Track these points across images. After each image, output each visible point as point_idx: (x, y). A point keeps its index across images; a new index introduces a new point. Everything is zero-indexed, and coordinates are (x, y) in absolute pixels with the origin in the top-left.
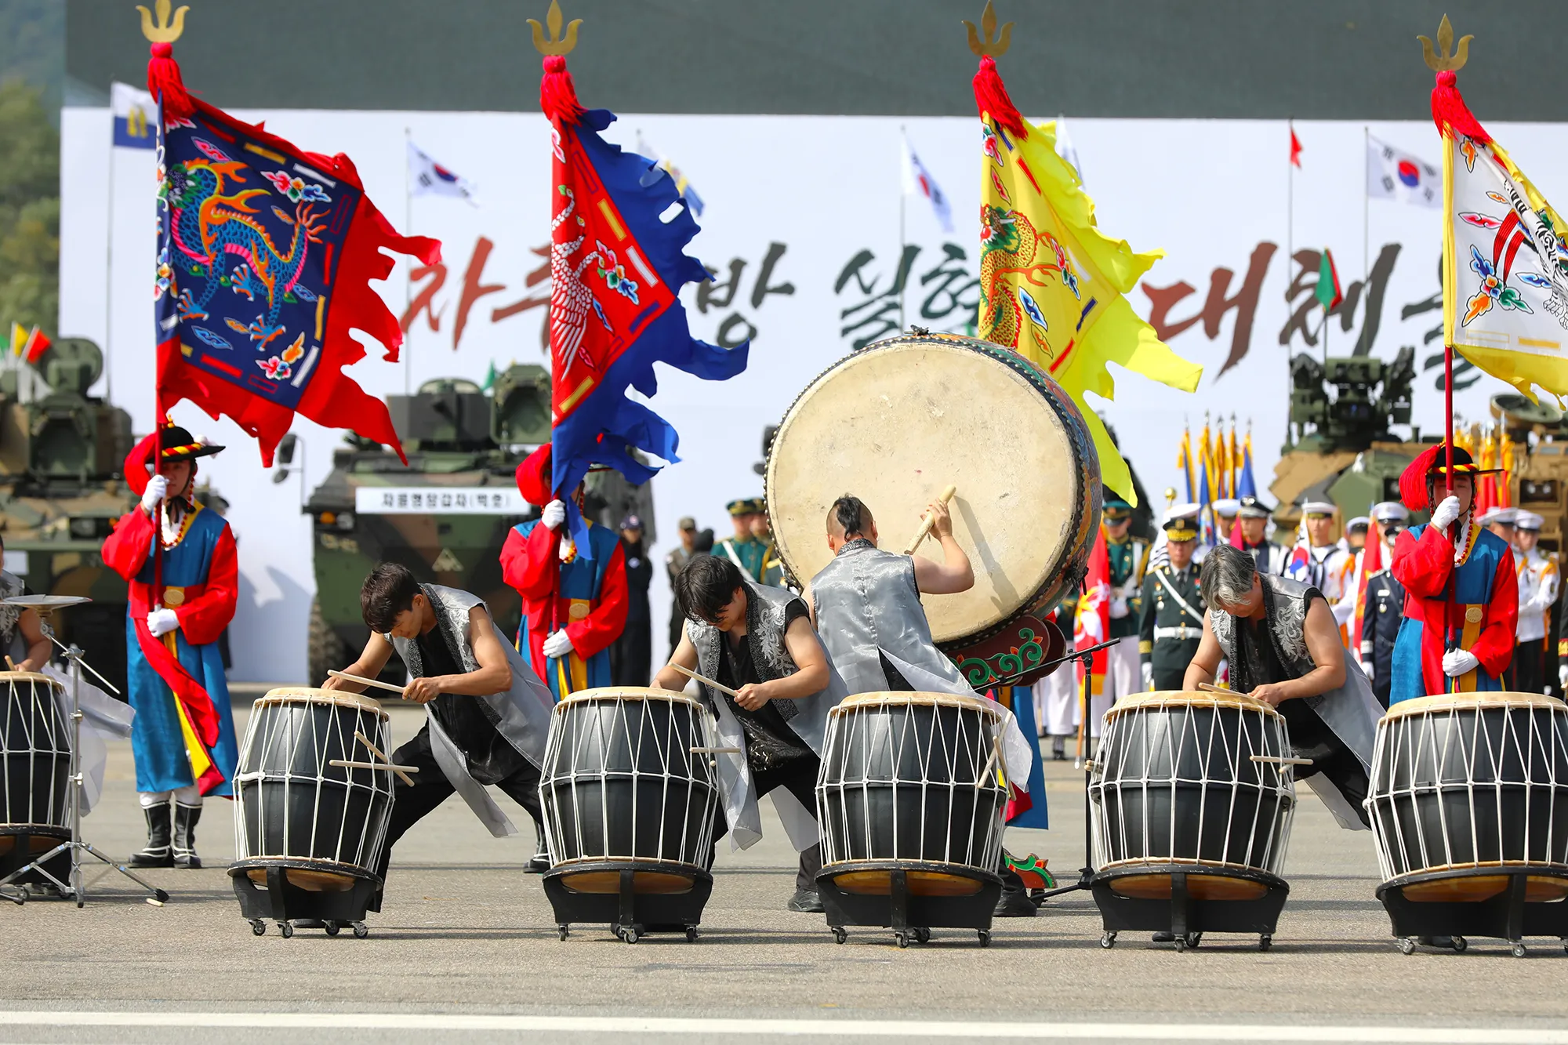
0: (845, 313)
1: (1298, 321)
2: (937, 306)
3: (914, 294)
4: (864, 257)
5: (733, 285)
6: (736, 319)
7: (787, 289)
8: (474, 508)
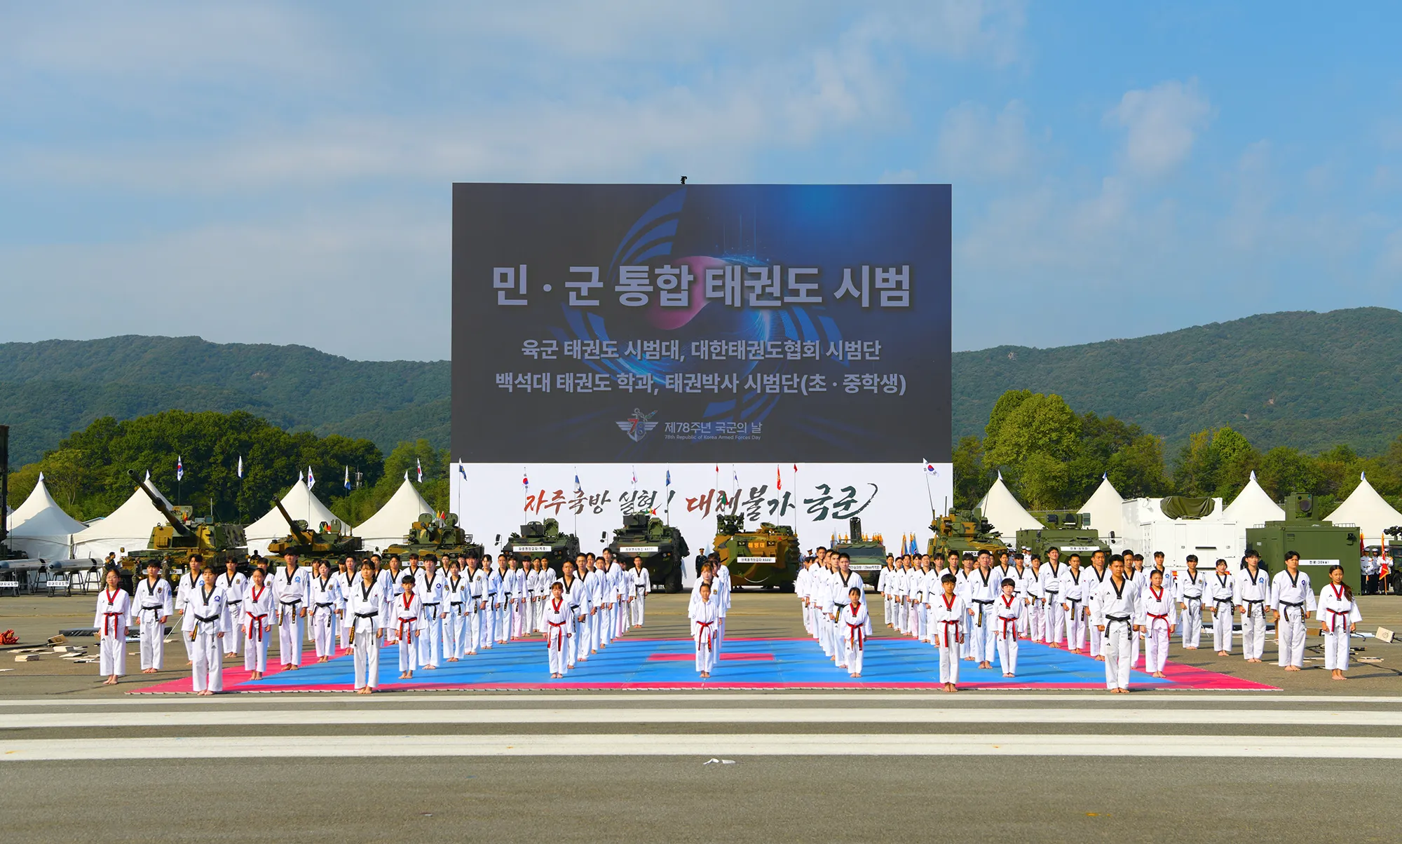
0: (622, 506)
1: (719, 506)
2: (641, 504)
3: (636, 501)
4: (626, 493)
5: (597, 500)
6: (598, 507)
7: (609, 500)
8: (539, 550)
